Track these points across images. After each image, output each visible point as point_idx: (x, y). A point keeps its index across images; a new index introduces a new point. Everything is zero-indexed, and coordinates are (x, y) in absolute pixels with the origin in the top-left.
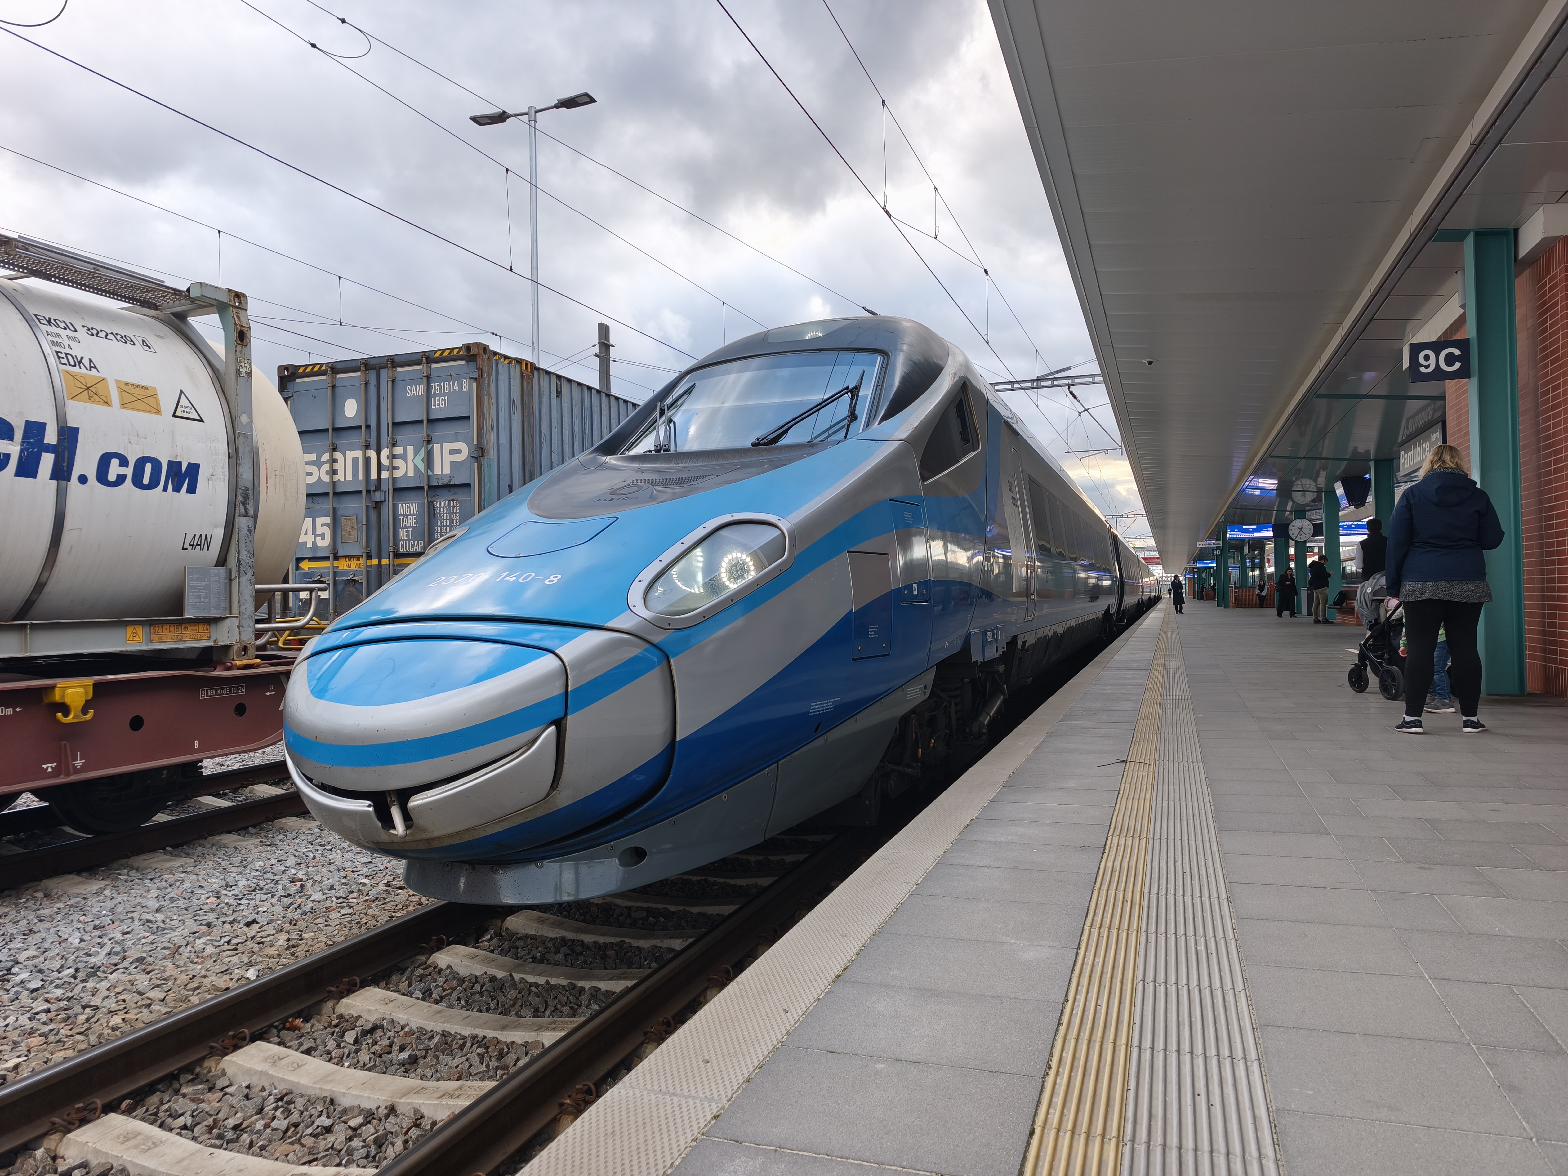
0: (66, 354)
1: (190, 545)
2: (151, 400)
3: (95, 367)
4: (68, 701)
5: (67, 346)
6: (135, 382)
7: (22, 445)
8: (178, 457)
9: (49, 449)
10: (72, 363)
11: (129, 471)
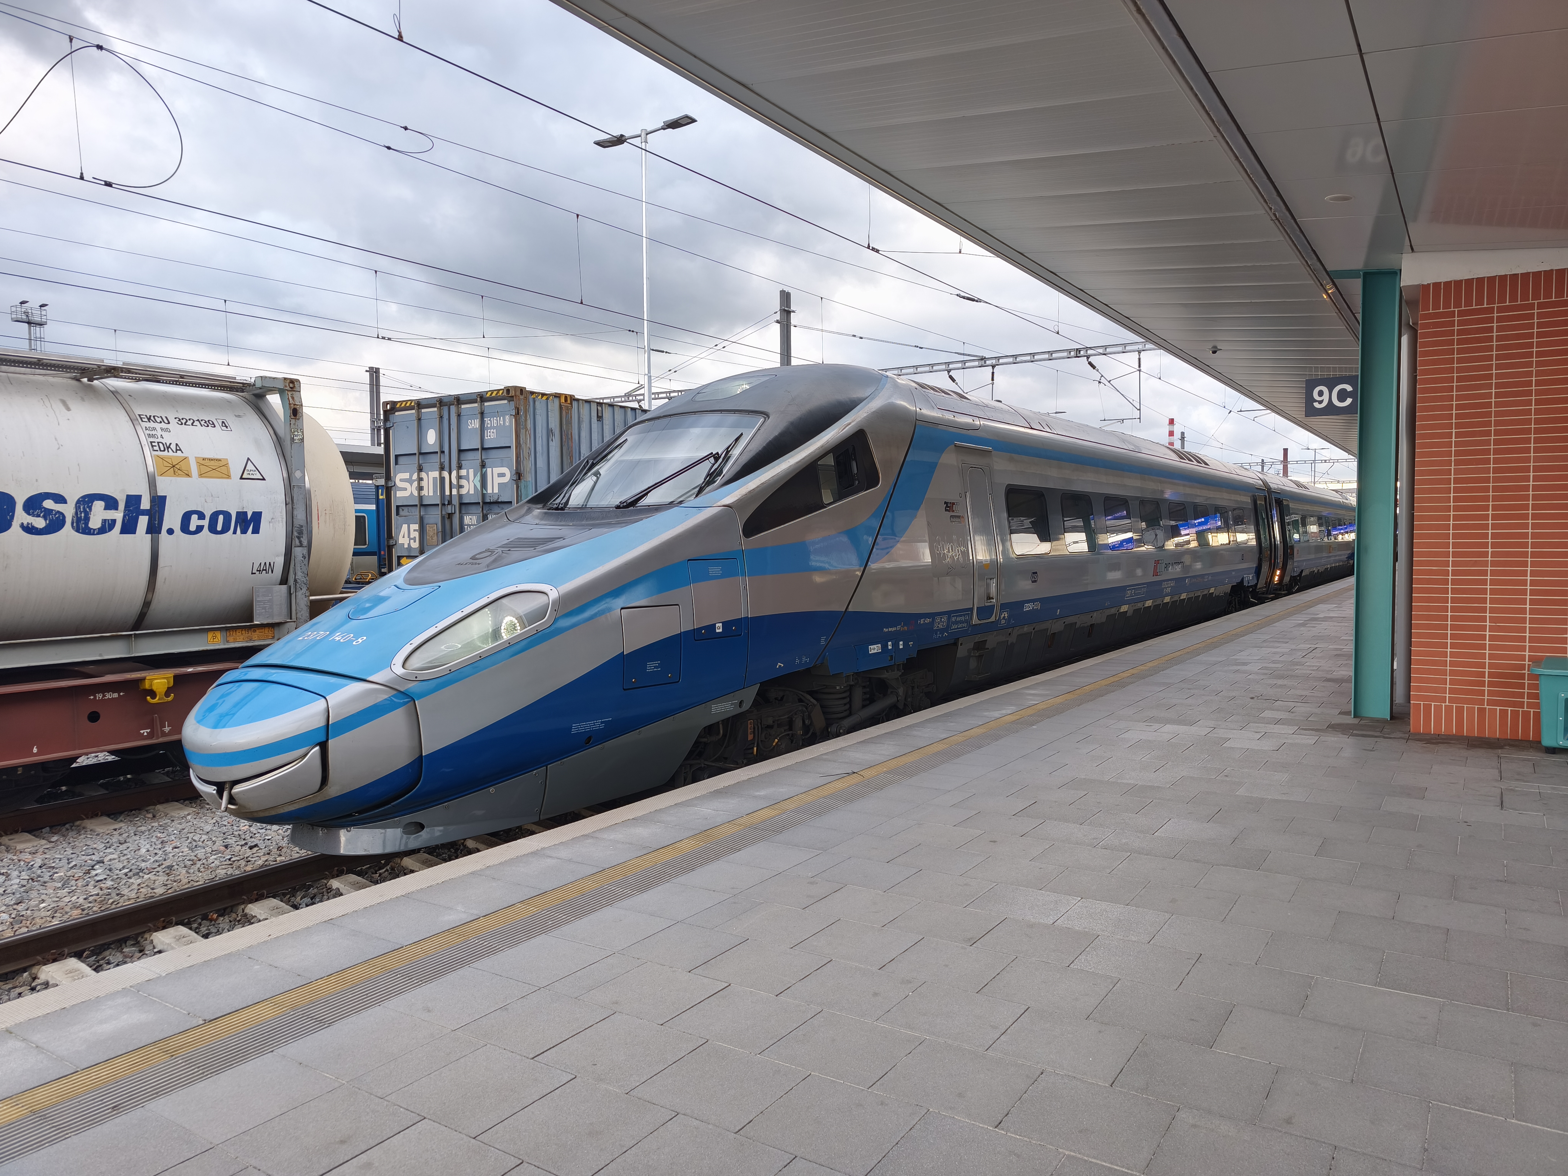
0: (158, 443)
1: (257, 571)
2: (223, 469)
3: (180, 450)
4: (154, 688)
5: (159, 436)
6: (211, 457)
7: (124, 513)
8: (245, 508)
9: (144, 512)
10: (162, 449)
11: (205, 523)
